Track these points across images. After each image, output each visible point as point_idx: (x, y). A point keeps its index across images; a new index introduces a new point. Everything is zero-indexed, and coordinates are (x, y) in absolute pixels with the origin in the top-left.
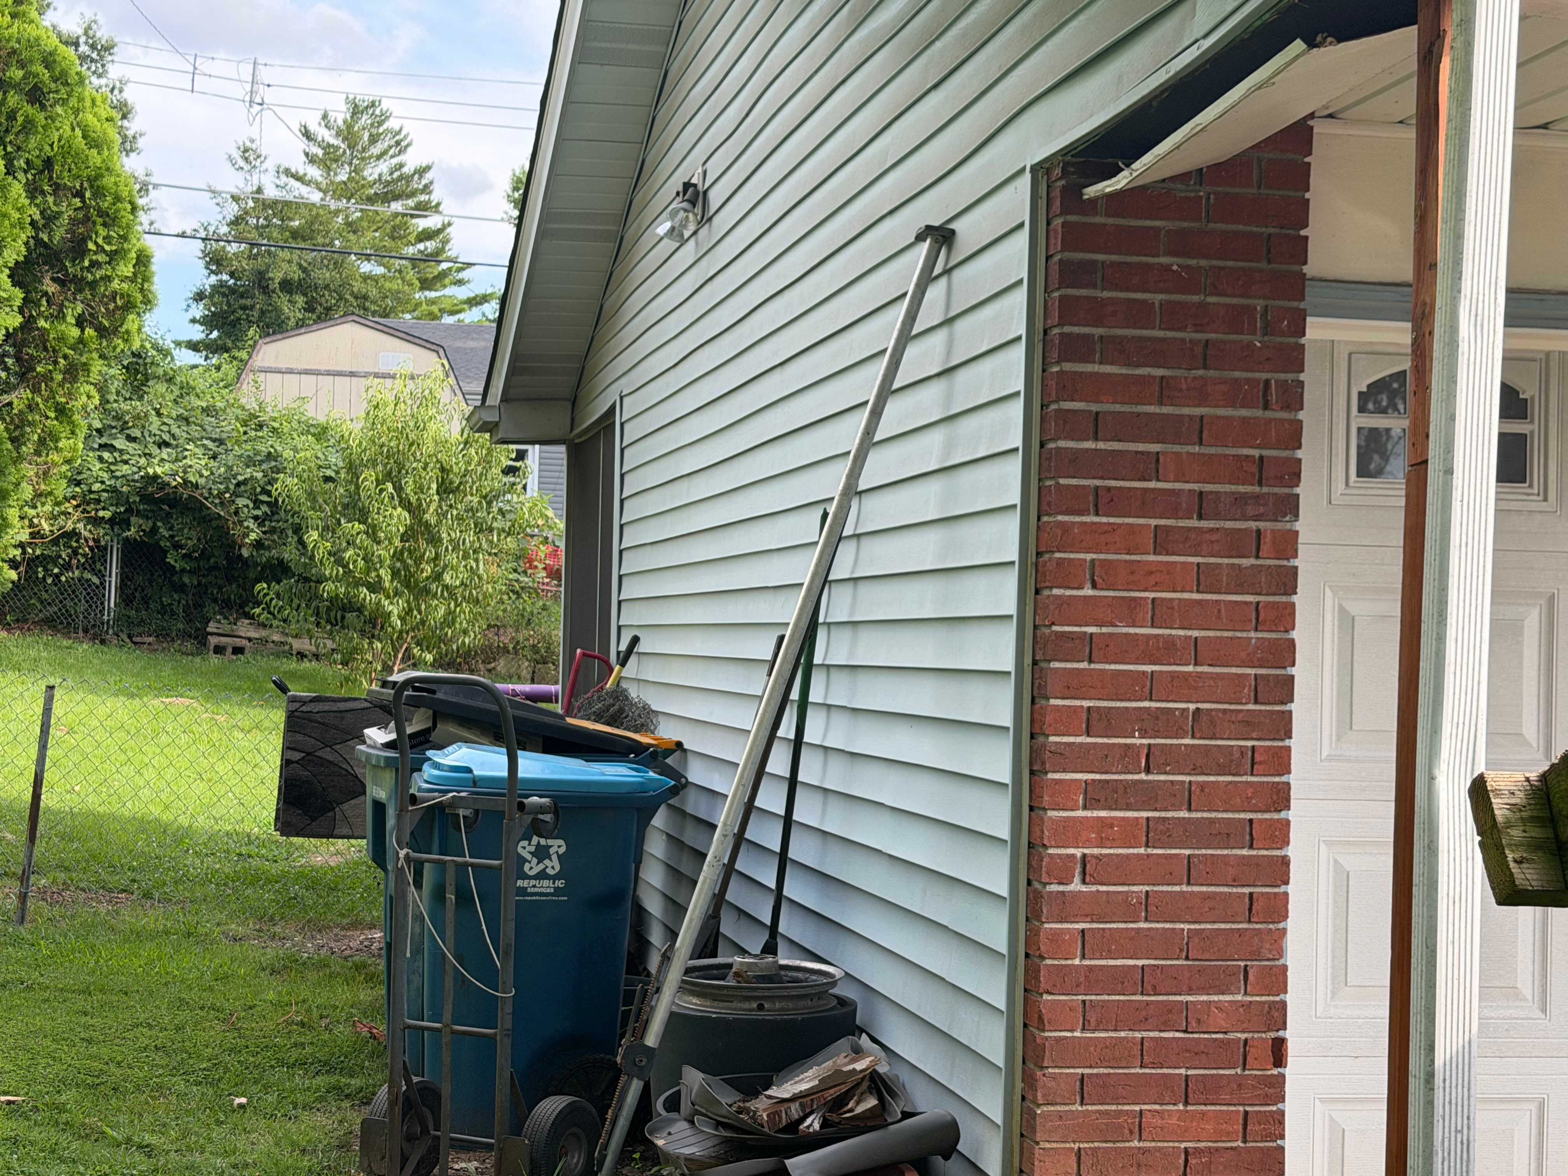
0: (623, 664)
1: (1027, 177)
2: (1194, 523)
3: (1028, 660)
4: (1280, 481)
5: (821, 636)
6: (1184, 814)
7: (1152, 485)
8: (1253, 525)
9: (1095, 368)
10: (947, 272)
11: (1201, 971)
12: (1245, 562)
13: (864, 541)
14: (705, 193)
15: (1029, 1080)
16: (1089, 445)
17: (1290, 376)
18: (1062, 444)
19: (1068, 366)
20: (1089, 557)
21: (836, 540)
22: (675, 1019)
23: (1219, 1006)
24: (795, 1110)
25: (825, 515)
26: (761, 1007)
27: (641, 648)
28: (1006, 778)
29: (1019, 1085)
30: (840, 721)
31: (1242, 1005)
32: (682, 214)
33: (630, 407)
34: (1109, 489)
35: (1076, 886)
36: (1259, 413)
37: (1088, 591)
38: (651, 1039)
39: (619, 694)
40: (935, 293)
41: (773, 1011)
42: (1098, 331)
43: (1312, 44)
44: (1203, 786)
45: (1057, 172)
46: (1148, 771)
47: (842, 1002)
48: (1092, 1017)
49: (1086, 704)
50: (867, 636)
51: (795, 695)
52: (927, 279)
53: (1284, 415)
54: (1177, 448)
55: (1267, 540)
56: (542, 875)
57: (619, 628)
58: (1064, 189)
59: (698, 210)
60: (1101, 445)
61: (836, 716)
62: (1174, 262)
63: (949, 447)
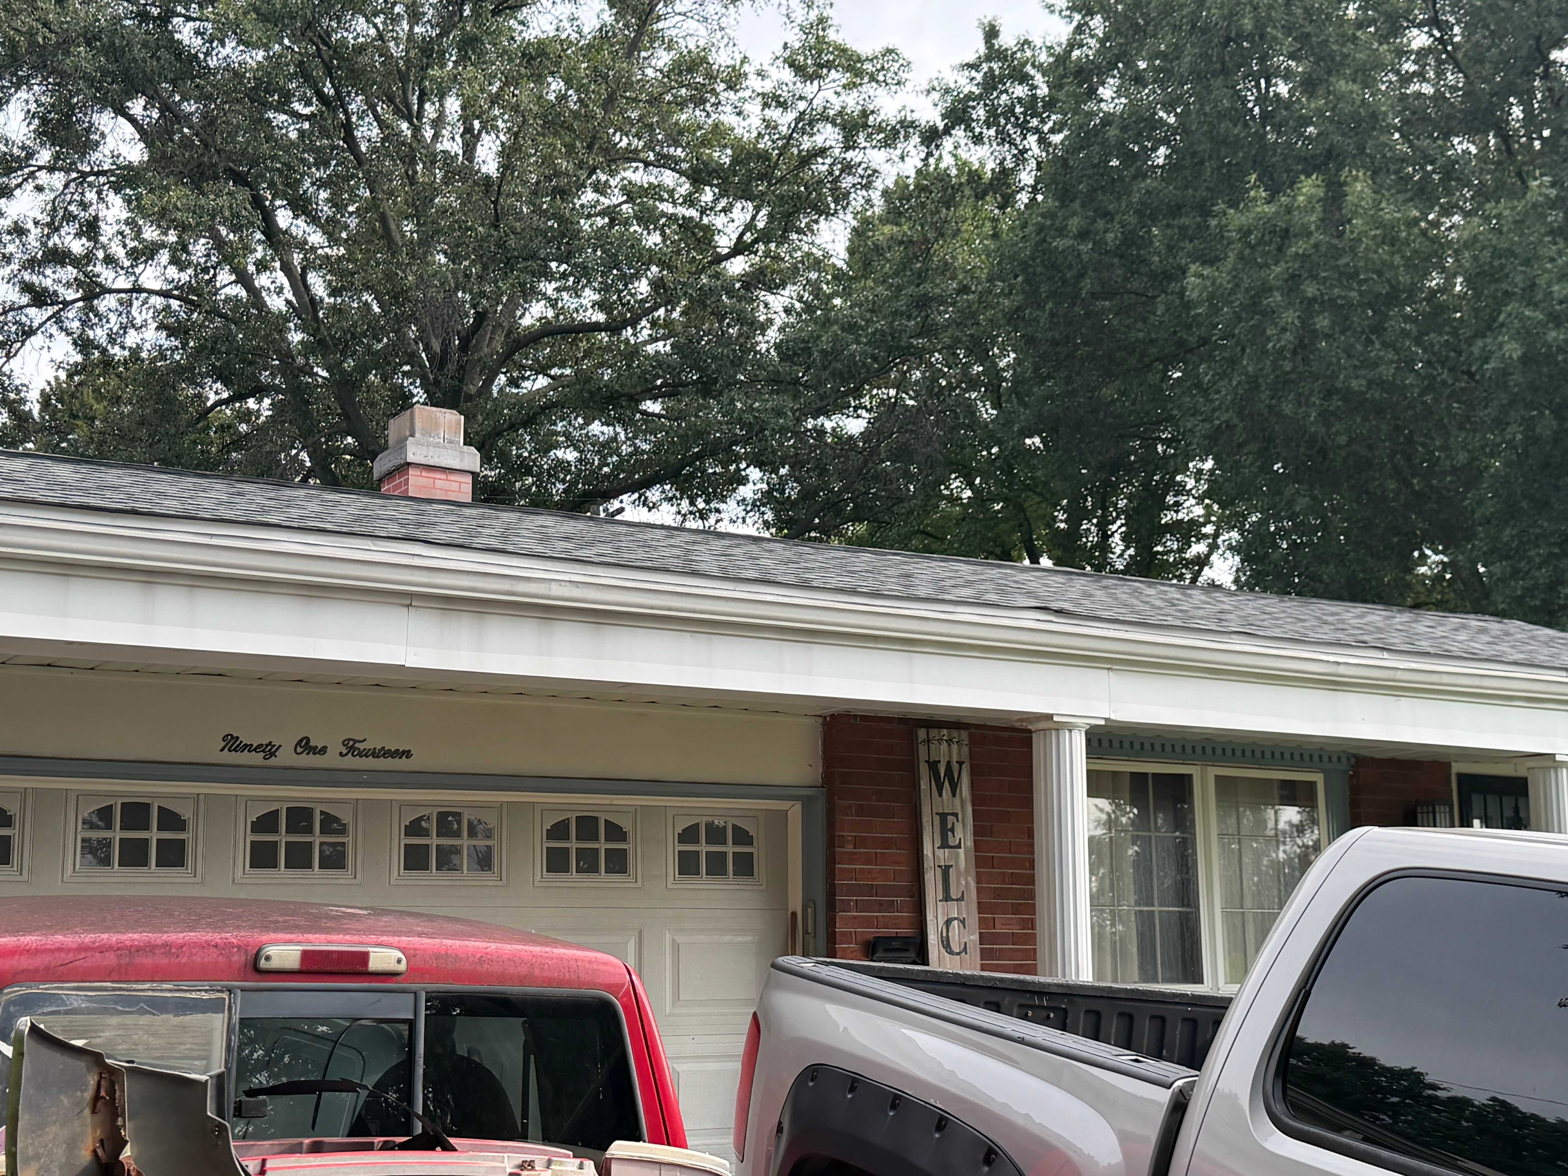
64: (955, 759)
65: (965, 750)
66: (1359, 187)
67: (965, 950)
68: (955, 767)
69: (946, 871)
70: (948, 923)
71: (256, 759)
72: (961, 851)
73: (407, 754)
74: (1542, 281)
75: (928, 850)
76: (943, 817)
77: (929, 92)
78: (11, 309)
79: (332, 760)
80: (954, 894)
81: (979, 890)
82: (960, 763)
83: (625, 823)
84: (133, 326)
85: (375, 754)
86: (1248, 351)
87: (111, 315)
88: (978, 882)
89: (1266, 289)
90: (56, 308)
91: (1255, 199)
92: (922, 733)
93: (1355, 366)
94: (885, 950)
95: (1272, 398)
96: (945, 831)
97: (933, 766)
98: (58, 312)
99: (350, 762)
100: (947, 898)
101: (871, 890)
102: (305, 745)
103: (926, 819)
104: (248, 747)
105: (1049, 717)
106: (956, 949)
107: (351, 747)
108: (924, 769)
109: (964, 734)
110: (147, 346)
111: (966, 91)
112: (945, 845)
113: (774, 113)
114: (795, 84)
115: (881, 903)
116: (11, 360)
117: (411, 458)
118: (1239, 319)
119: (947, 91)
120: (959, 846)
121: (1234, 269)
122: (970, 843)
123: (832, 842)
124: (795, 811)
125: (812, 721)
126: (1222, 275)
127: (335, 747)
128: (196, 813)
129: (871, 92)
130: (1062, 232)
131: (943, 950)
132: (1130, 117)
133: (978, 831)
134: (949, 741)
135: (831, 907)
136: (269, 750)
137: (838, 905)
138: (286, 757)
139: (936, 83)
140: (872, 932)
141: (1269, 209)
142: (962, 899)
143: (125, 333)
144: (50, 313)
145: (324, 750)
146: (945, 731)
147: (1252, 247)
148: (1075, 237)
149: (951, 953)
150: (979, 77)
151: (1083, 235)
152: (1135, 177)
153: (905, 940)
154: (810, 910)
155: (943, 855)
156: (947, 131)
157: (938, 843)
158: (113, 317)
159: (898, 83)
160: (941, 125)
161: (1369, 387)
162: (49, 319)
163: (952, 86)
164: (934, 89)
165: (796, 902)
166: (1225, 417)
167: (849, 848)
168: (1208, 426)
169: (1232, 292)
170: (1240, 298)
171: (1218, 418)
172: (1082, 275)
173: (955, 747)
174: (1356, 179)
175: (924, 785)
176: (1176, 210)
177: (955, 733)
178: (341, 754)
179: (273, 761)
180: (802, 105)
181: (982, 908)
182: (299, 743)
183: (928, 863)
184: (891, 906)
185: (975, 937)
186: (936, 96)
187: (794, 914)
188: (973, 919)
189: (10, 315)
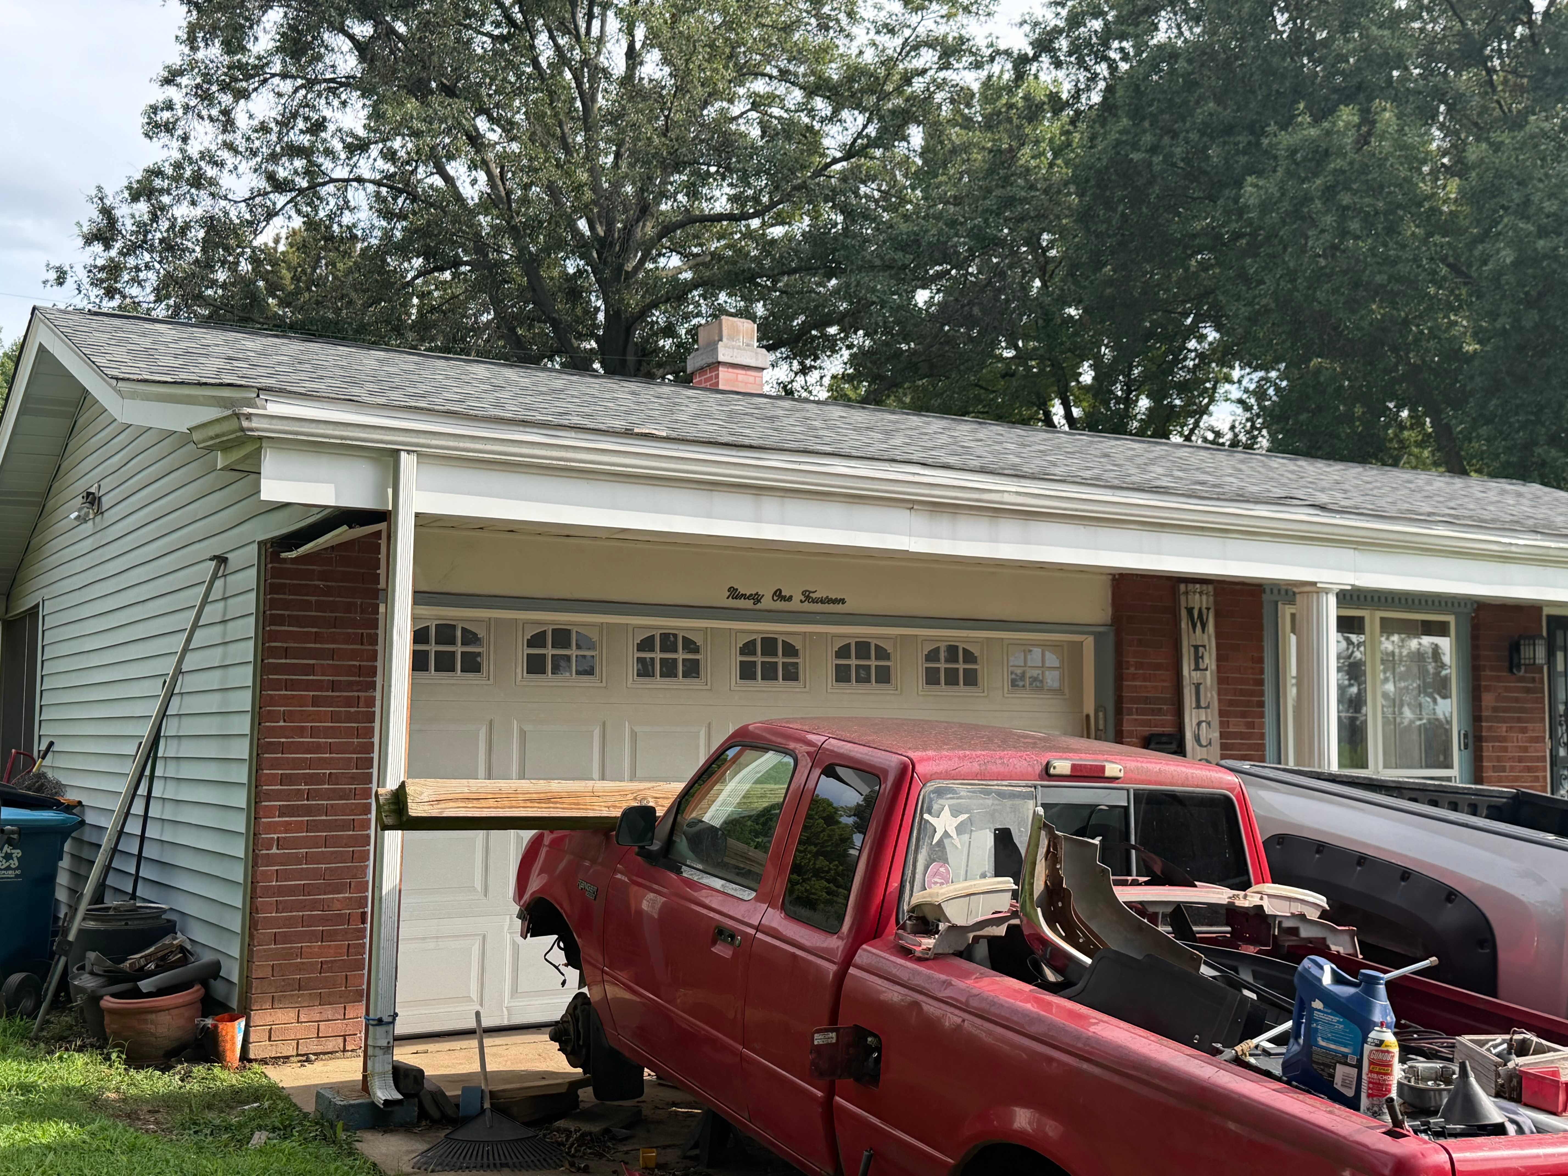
0: (44, 758)
1: (255, 546)
2: (330, 693)
3: (255, 754)
4: (368, 675)
5: (162, 742)
6: (324, 818)
7: (311, 677)
8: (356, 694)
9: (286, 628)
10: (224, 576)
11: (330, 884)
12: (352, 710)
13: (185, 697)
14: (100, 498)
15: (251, 936)
16: (283, 661)
17: (373, 631)
18: (271, 661)
19: (273, 628)
20: (282, 709)
21: (170, 695)
22: (81, 931)
23: (338, 899)
24: (143, 962)
25: (165, 682)
26: (127, 924)
27: (55, 748)
28: (244, 806)
29: (247, 939)
30: (171, 785)
31: (348, 898)
32: (86, 510)
33: (49, 607)
34: (292, 680)
35: (274, 850)
36: (359, 647)
37: (282, 724)
38: (71, 938)
39: (41, 776)
40: (219, 583)
41: (133, 925)
42: (287, 613)
43: (350, 527)
44: (332, 805)
45: (269, 545)
46: (308, 800)
47: (168, 921)
48: (280, 907)
49: (280, 772)
50: (185, 743)
51: (147, 772)
52: (214, 577)
53: (370, 647)
54: (322, 662)
55: (362, 700)
56: (8, 868)
57: (40, 736)
58: (272, 553)
59: (96, 507)
60: (288, 661)
61: (169, 782)
62: (321, 584)
63: (225, 656)
64: (1204, 606)
65: (1211, 599)
66: (1387, 115)
67: (1210, 743)
68: (1204, 611)
69: (1198, 686)
70: (1199, 724)
71: (748, 604)
72: (1208, 673)
73: (843, 601)
74: (1536, 198)
75: (1186, 672)
76: (1196, 648)
77: (1021, 24)
78: (259, 195)
79: (795, 605)
80: (1203, 704)
81: (1220, 701)
82: (1208, 609)
83: (975, 650)
84: (348, 207)
85: (822, 601)
86: (1290, 250)
87: (330, 198)
88: (1219, 694)
89: (1307, 199)
90: (294, 194)
91: (1301, 124)
92: (1182, 587)
93: (1378, 263)
94: (1157, 743)
95: (1309, 288)
96: (1198, 658)
97: (1190, 611)
98: (295, 197)
99: (808, 607)
100: (1198, 706)
101: (1147, 700)
102: (778, 595)
103: (1185, 650)
104: (744, 596)
105: (1314, 584)
106: (1204, 743)
107: (807, 596)
108: (1184, 613)
109: (1211, 588)
110: (361, 225)
111: (1052, 24)
112: (1197, 668)
113: (884, 39)
114: (903, 15)
115: (1153, 710)
116: (258, 237)
117: (721, 358)
118: (1284, 222)
119: (1036, 24)
120: (1206, 669)
121: (1282, 181)
122: (1213, 666)
123: (1120, 665)
124: (1089, 642)
125: (1104, 577)
126: (1270, 185)
127: (798, 597)
128: (705, 640)
129: (965, 22)
130: (1135, 147)
131: (1196, 744)
132: (1194, 51)
133: (1219, 658)
134: (1201, 593)
135: (1119, 711)
136: (757, 598)
137: (1125, 711)
138: (767, 603)
139: (1027, 17)
140: (1146, 730)
141: (1313, 132)
142: (1207, 707)
143: (342, 213)
144: (289, 198)
145: (790, 598)
146: (1198, 586)
147: (1297, 164)
148: (1147, 151)
149: (1201, 745)
150: (1064, 13)
151: (1154, 149)
152: (1197, 102)
153: (1169, 735)
154: (1101, 714)
155: (1196, 675)
156: (1036, 58)
157: (1193, 667)
158: (332, 202)
159: (989, 14)
160: (1031, 53)
161: (1389, 282)
162: (288, 203)
163: (1041, 20)
164: (1025, 22)
165: (1089, 707)
166: (1264, 301)
167: (1132, 670)
168: (1249, 309)
169: (1280, 200)
170: (1286, 205)
171: (1258, 304)
172: (1150, 183)
173: (1204, 597)
174: (1385, 110)
175: (1183, 625)
176: (1229, 130)
177: (1205, 587)
178: (801, 601)
179: (759, 606)
180: (907, 32)
181: (1221, 713)
182: (775, 593)
183: (1186, 682)
184: (1159, 712)
185: (1217, 734)
186: (1027, 28)
187: (1088, 716)
188: (1216, 722)
189: (258, 200)
